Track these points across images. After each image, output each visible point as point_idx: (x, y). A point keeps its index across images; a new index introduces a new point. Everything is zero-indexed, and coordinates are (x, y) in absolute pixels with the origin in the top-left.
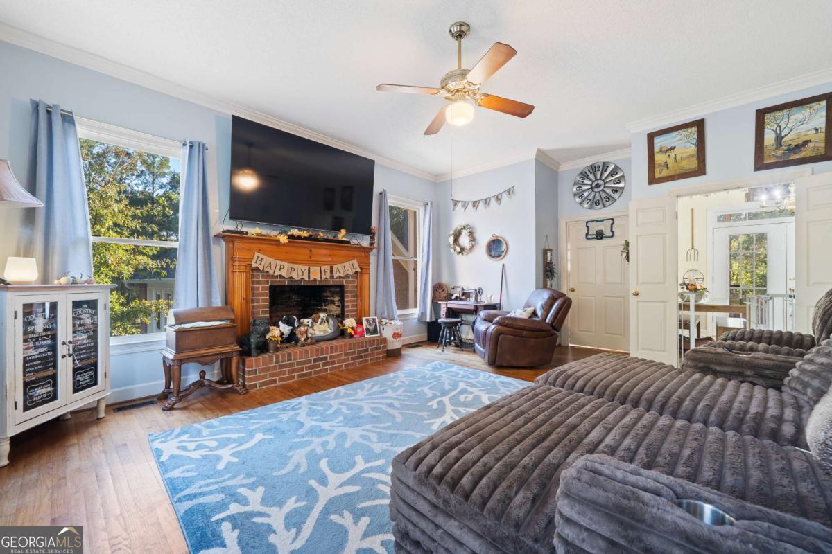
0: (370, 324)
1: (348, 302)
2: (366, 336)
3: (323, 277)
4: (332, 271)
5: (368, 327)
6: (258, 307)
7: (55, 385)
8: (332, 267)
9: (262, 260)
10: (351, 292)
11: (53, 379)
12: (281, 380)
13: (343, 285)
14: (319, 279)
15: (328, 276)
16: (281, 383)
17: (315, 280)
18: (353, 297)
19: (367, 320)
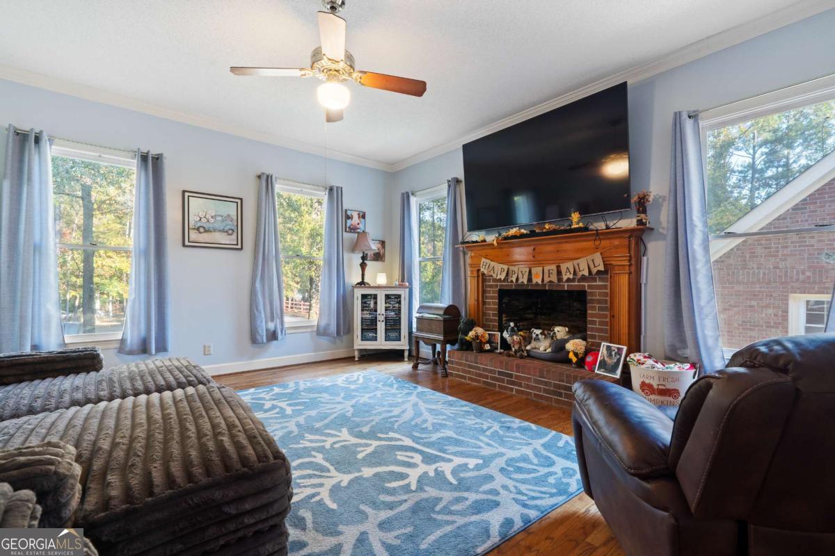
0: (610, 355)
1: (593, 315)
2: (596, 371)
3: (547, 280)
4: (559, 273)
5: (606, 359)
6: (490, 309)
7: (376, 333)
8: (558, 267)
9: (486, 265)
10: (599, 301)
11: (375, 330)
12: (470, 379)
13: (586, 291)
14: (540, 282)
15: (554, 278)
16: (469, 382)
17: (537, 284)
18: (601, 309)
19: (609, 348)
